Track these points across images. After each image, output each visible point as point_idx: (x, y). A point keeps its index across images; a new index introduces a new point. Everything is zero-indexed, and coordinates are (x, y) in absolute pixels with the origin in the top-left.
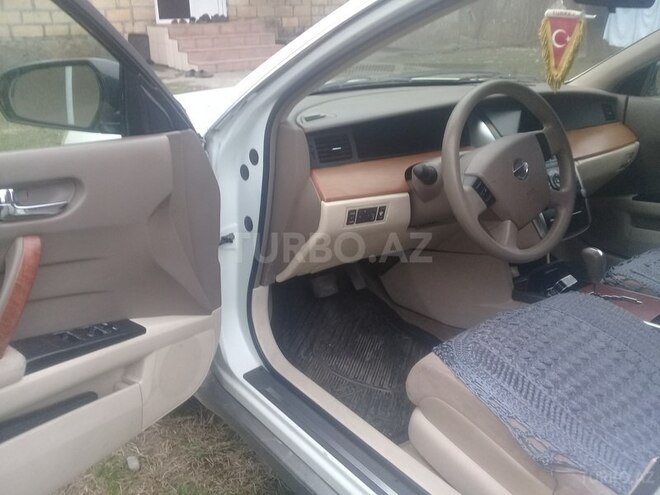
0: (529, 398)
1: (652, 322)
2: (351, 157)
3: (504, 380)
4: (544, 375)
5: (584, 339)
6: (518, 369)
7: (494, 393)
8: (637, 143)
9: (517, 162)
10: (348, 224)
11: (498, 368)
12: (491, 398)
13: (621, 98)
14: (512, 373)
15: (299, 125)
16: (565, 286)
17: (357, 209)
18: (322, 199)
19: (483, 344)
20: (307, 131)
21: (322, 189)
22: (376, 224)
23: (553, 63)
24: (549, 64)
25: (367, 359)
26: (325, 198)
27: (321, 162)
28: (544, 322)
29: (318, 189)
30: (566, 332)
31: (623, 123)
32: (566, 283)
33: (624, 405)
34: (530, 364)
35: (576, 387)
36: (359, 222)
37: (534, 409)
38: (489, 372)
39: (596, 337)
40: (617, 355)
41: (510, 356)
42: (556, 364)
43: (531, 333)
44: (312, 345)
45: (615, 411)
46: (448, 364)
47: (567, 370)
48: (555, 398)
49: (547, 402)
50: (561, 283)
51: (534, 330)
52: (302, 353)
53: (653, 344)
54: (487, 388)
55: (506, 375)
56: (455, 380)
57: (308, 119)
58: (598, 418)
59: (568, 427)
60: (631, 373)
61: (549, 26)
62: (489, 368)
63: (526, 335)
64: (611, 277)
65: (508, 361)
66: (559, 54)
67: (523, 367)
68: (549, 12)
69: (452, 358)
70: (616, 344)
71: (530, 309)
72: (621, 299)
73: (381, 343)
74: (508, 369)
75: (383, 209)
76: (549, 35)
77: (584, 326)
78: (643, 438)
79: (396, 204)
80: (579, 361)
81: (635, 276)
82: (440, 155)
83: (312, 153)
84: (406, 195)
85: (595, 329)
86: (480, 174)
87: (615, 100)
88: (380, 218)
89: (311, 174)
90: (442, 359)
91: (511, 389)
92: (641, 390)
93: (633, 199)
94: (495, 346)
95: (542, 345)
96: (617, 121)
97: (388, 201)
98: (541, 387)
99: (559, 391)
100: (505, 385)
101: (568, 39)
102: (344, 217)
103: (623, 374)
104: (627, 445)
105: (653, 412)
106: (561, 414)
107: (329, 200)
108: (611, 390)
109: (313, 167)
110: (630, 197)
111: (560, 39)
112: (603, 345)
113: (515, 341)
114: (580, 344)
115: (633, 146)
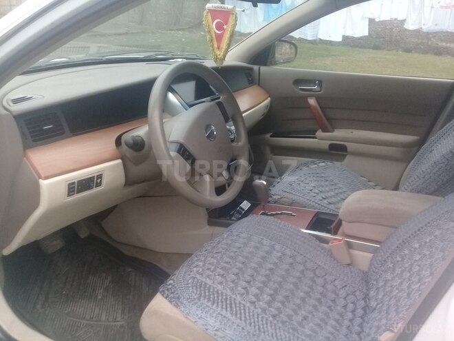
0: (243, 318)
1: (307, 229)
2: (63, 133)
3: (222, 308)
4: (248, 293)
5: (267, 252)
6: (229, 292)
7: (217, 325)
8: (269, 98)
9: (208, 127)
10: (69, 195)
11: (215, 298)
12: (216, 330)
13: (256, 67)
14: (226, 299)
15: (6, 109)
16: (243, 210)
17: (76, 181)
18: (40, 178)
19: (198, 277)
20: (14, 113)
21: (38, 167)
22: (95, 190)
23: (216, 46)
24: (213, 46)
25: (99, 297)
26: (43, 176)
27: (34, 141)
28: (237, 245)
29: (34, 168)
30: (254, 250)
31: (259, 85)
32: (243, 207)
33: (303, 299)
34: (237, 286)
35: (271, 295)
36: (79, 192)
37: (248, 327)
38: (209, 304)
39: (274, 249)
40: (290, 260)
41: (221, 283)
42: (254, 280)
43: (231, 257)
44: (47, 298)
45: (299, 307)
46: (177, 306)
47: (261, 283)
48: (260, 311)
49: (256, 316)
50: (241, 208)
51: (232, 254)
52: (39, 306)
53: (311, 247)
54: (211, 321)
55: (222, 302)
56: (184, 319)
57: (16, 101)
58: (290, 317)
59: (274, 335)
60: (302, 272)
61: (209, 17)
62: (209, 300)
63: (228, 260)
64: (271, 197)
65: (220, 287)
66: (219, 38)
67: (232, 290)
68: (209, 6)
69: (178, 298)
70: (288, 252)
71: (226, 236)
72: (281, 214)
73: (109, 278)
74: (222, 295)
75: (100, 177)
76: (211, 24)
77: (265, 242)
78: (322, 324)
79: (111, 171)
80: (268, 272)
81: (286, 195)
82: (147, 122)
83: (23, 134)
84: (119, 161)
85: (273, 243)
86: (182, 141)
87: (251, 69)
88: (99, 185)
89: (25, 155)
90: (170, 302)
91: (229, 315)
92: (311, 284)
93: (271, 136)
94: (208, 276)
95: (241, 265)
96: (255, 84)
97: (103, 170)
98: (248, 304)
99: (261, 303)
100: (224, 313)
101: (225, 27)
102: (64, 190)
103: (298, 274)
104: (314, 334)
105: (322, 300)
106: (267, 324)
107: (47, 178)
108: (293, 290)
109: (27, 147)
110: (268, 136)
111: (219, 27)
112: (279, 254)
113: (222, 268)
114: (265, 257)
115: (268, 101)
